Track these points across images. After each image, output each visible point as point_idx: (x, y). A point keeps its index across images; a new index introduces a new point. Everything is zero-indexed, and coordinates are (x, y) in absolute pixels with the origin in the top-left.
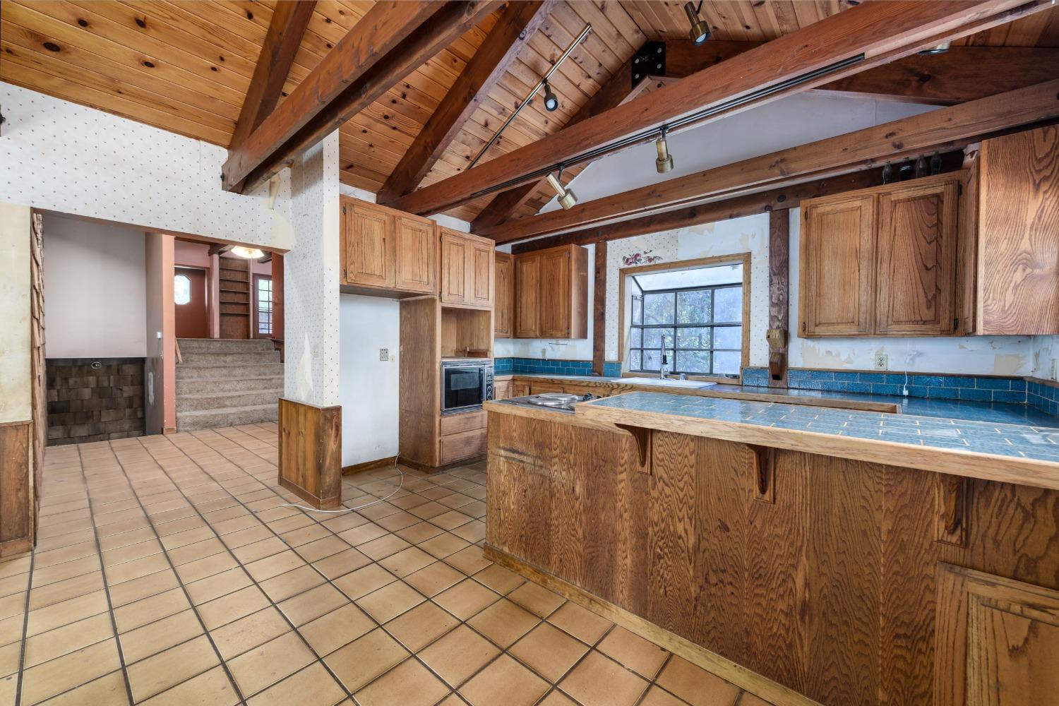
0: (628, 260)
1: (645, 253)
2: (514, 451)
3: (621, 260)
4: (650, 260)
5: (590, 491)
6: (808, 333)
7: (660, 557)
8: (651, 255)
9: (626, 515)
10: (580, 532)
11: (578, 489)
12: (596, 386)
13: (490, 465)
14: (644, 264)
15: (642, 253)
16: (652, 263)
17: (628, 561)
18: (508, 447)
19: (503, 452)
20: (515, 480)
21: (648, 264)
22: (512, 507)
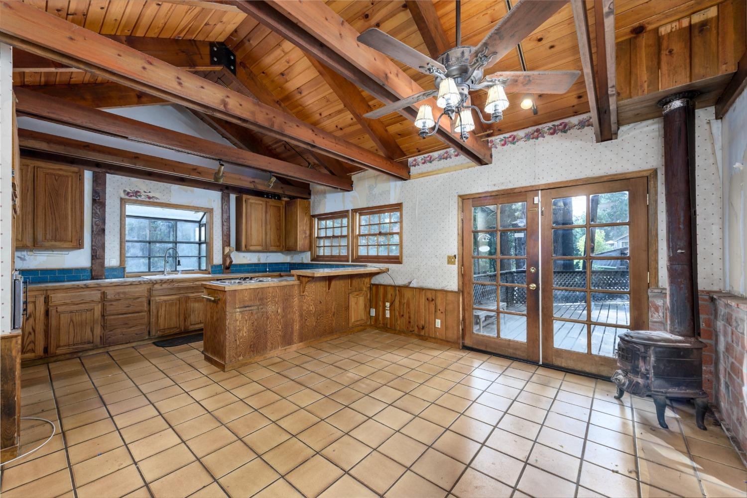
0: (128, 193)
1: (145, 192)
2: (246, 307)
3: (122, 192)
4: (149, 198)
5: (284, 310)
6: (238, 248)
7: (306, 320)
8: (151, 195)
9: (297, 312)
10: (280, 327)
11: (279, 311)
12: (141, 284)
13: (228, 320)
14: (144, 199)
15: (142, 191)
16: (151, 200)
17: (297, 327)
18: (242, 306)
19: (238, 310)
20: (246, 321)
21: (147, 200)
22: (245, 334)
